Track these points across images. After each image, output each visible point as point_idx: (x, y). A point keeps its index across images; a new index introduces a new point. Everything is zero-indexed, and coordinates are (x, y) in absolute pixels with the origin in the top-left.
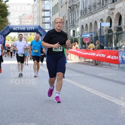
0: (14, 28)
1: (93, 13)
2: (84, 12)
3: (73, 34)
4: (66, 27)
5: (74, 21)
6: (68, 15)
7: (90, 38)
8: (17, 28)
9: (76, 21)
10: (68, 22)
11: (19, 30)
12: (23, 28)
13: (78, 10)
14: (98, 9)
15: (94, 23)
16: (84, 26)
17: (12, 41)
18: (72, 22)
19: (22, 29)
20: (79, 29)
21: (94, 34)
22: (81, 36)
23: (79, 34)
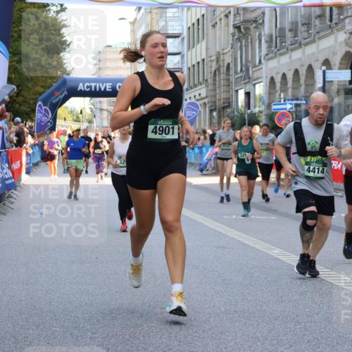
0: (81, 85)
1: (303, 42)
2: (278, 39)
3: (246, 102)
4: (226, 83)
5: (249, 64)
6: (232, 48)
7: (293, 112)
8: (89, 85)
9: (255, 66)
10: (231, 66)
11: (93, 89)
12: (104, 85)
13: (260, 34)
14: (318, 33)
15: (305, 72)
16: (278, 80)
17: (75, 121)
18: (244, 69)
19: (103, 89)
20: (261, 88)
21: (304, 102)
22: (269, 106)
23: (263, 104)
